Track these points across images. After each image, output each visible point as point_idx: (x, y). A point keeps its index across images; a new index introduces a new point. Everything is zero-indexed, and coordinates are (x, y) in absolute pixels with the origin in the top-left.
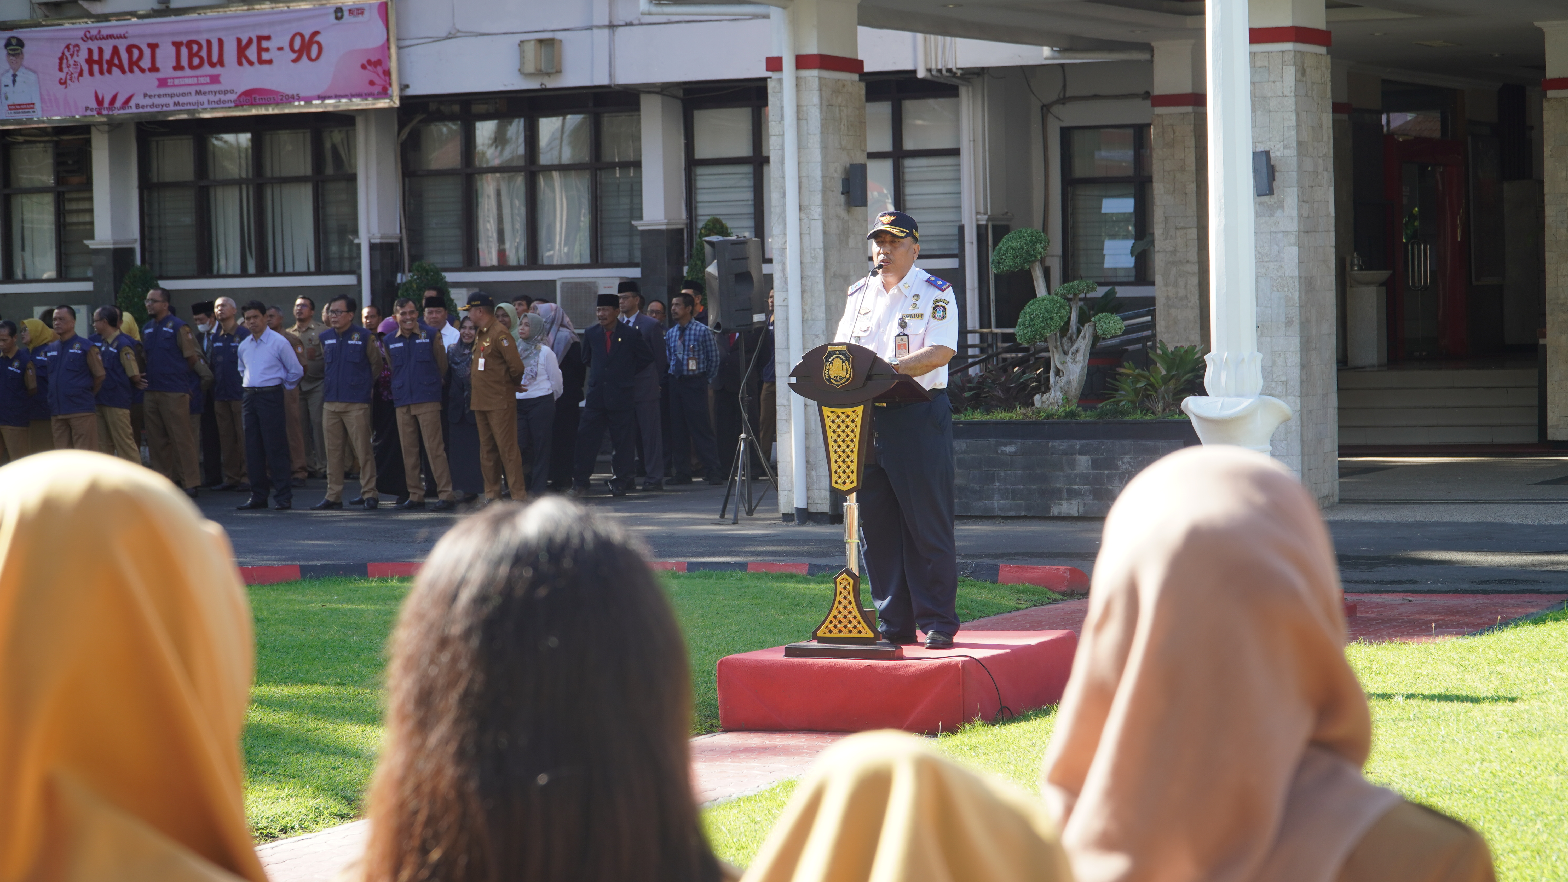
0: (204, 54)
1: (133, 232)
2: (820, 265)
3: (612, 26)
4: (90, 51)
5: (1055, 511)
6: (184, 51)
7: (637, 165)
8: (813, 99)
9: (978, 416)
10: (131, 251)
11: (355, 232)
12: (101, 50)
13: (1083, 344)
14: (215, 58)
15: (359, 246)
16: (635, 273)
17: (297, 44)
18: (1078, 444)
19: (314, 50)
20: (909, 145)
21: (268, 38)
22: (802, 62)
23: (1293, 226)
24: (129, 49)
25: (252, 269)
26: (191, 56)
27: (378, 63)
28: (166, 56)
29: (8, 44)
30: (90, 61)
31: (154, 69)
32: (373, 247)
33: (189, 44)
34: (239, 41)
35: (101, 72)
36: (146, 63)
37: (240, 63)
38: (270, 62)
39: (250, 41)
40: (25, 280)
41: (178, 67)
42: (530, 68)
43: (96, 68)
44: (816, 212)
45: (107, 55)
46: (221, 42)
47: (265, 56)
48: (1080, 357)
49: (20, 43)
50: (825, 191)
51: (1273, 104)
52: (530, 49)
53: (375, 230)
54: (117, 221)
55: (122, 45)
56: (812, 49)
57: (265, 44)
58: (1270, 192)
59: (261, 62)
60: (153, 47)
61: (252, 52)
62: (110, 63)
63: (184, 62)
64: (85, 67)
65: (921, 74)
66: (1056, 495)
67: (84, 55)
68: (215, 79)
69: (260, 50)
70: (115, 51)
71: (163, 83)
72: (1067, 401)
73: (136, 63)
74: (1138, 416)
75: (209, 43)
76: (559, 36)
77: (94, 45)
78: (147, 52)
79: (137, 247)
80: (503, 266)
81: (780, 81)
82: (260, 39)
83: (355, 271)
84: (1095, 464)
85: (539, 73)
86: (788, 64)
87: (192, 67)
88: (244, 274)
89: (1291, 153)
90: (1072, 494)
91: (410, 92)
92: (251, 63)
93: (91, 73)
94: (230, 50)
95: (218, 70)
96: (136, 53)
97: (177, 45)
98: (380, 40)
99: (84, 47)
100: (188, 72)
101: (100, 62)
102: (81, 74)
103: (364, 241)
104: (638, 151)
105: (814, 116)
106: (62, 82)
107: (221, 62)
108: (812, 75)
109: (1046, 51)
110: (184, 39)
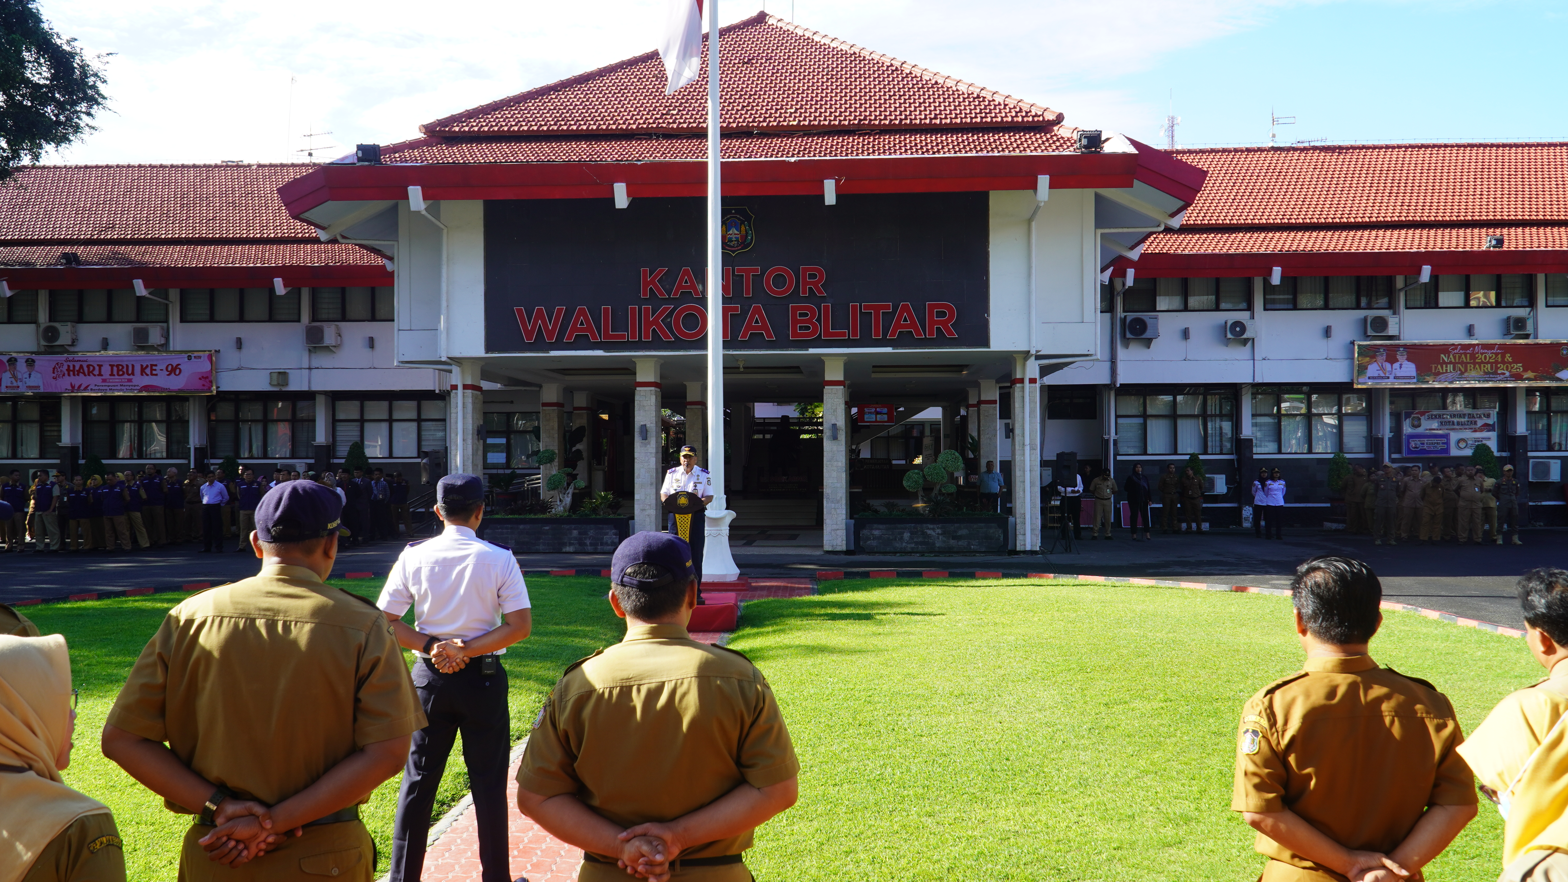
0: (125, 370)
1: (80, 439)
2: (470, 461)
3: (310, 369)
4: (69, 366)
5: (564, 550)
6: (115, 369)
7: (314, 421)
8: (469, 400)
9: (532, 516)
10: (78, 447)
11: (188, 443)
12: (74, 366)
13: (571, 491)
14: (130, 372)
15: (189, 448)
16: (312, 461)
17: (170, 368)
18: (573, 526)
19: (177, 372)
20: (423, 417)
21: (156, 365)
22: (465, 387)
23: (654, 451)
24: (88, 366)
25: (135, 457)
26: (118, 371)
27: (207, 378)
28: (106, 370)
29: (27, 361)
30: (68, 370)
31: (100, 375)
32: (196, 449)
33: (118, 366)
34: (142, 366)
35: (74, 375)
36: (96, 372)
37: (142, 375)
38: (156, 375)
39: (147, 366)
40: (22, 458)
41: (112, 374)
42: (275, 383)
43: (71, 373)
44: (470, 442)
45: (77, 368)
46: (133, 366)
47: (154, 372)
48: (570, 495)
49: (33, 361)
50: (473, 434)
51: (647, 408)
52: (275, 376)
53: (197, 442)
54: (73, 435)
55: (85, 365)
56: (469, 382)
57: (154, 368)
58: (646, 439)
59: (152, 374)
60: (100, 366)
61: (148, 371)
62: (79, 371)
63: (115, 372)
64: (66, 373)
65: (437, 391)
66: (565, 544)
67: (65, 367)
68: (130, 380)
69: (152, 370)
70: (81, 366)
71: (104, 381)
72: (565, 511)
73: (92, 372)
74: (594, 516)
75: (127, 366)
76: (287, 371)
77: (71, 364)
78: (97, 368)
79: (81, 446)
80: (251, 458)
81: (456, 393)
82: (152, 365)
83: (188, 458)
84: (580, 533)
85: (278, 385)
86: (460, 387)
87: (118, 375)
88: (131, 458)
89: (653, 425)
90: (571, 544)
91: (220, 389)
92: (147, 375)
93: (69, 375)
94: (138, 369)
95: (131, 377)
96: (91, 368)
97: (112, 366)
98: (209, 368)
99: (66, 365)
100: (117, 377)
101: (73, 371)
102: (64, 375)
103: (192, 446)
104: (315, 416)
105: (470, 407)
106: (54, 378)
107: (133, 374)
108: (469, 392)
109: (499, 386)
110: (116, 364)
